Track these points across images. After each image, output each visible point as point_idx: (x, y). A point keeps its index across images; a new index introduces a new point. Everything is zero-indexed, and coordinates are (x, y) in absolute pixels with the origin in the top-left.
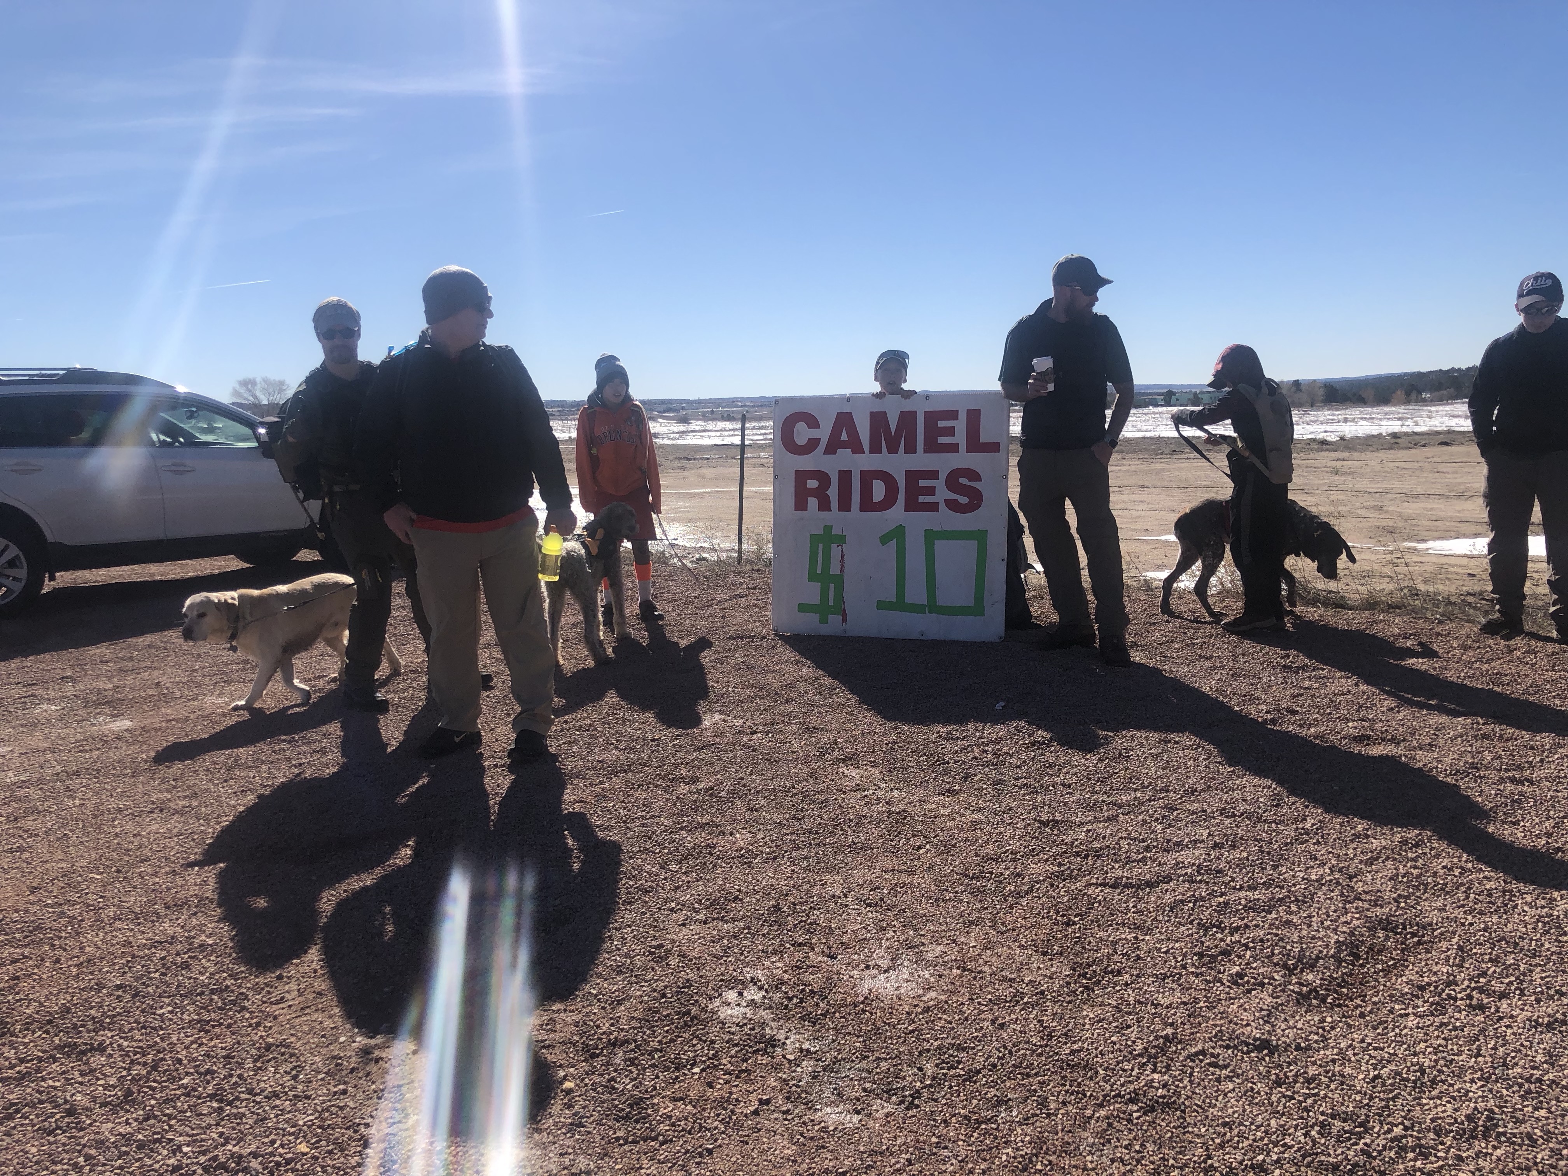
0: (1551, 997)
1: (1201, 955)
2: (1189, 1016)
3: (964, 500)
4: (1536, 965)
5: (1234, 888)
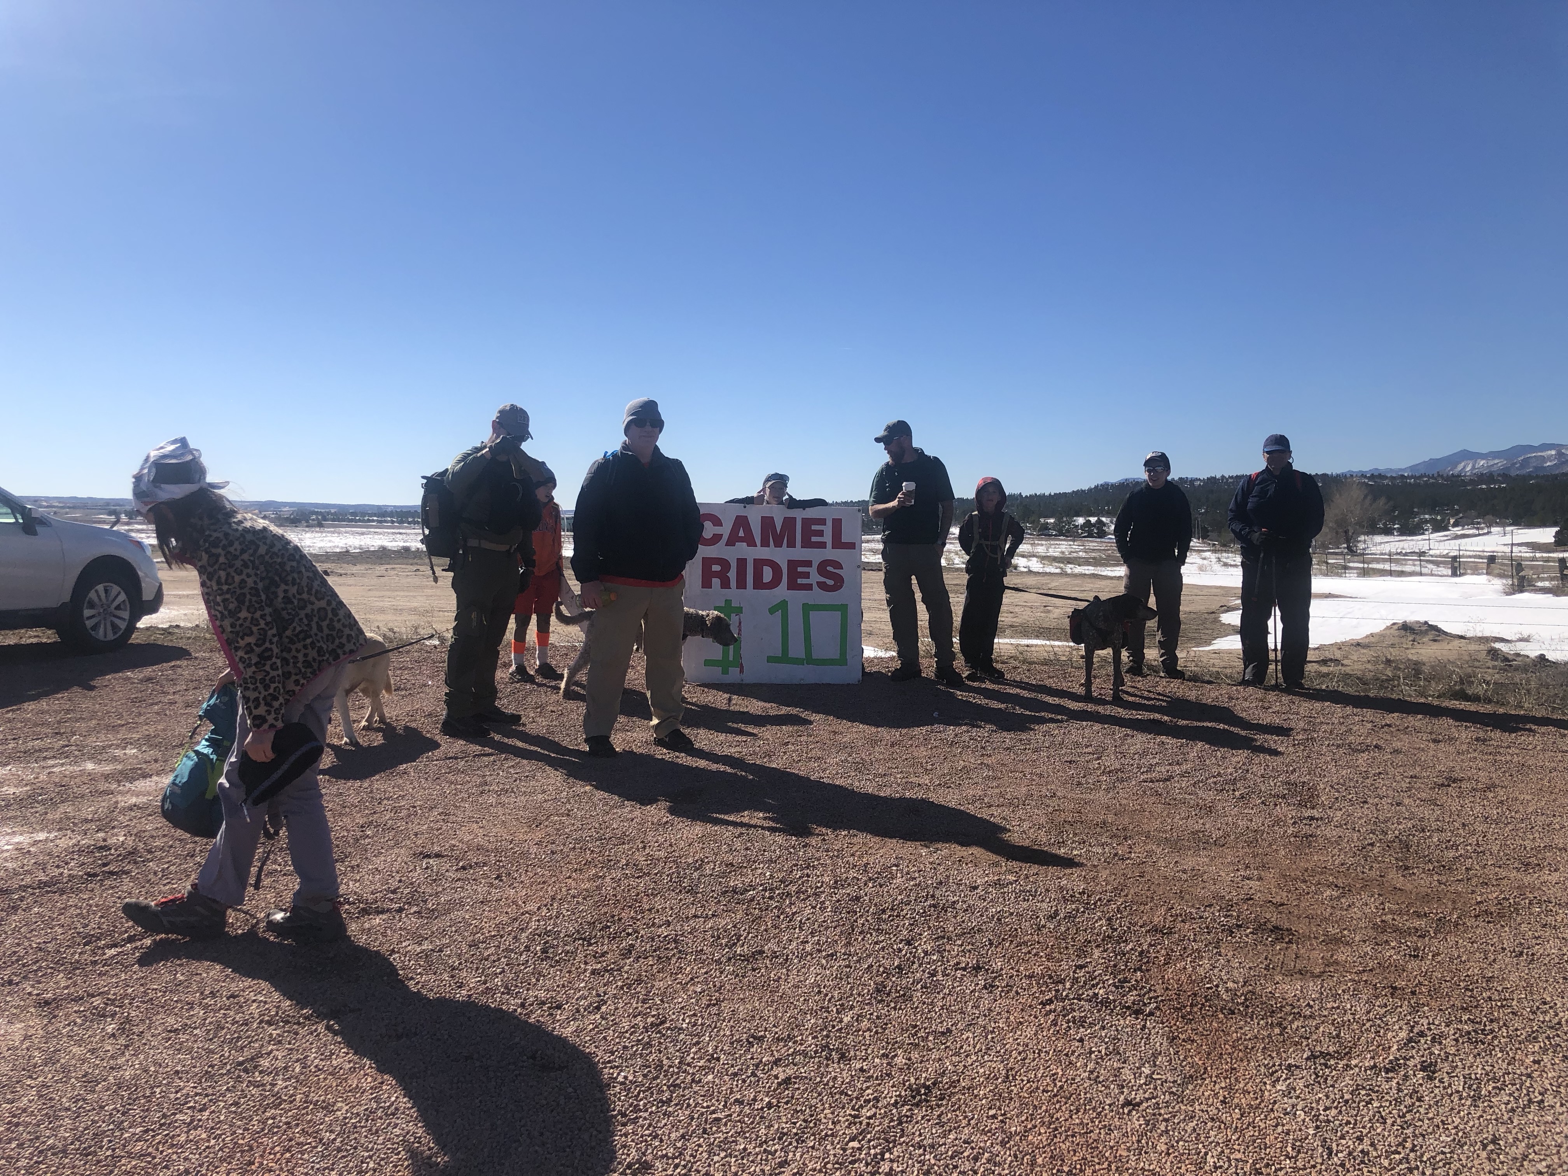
3: (830, 582)
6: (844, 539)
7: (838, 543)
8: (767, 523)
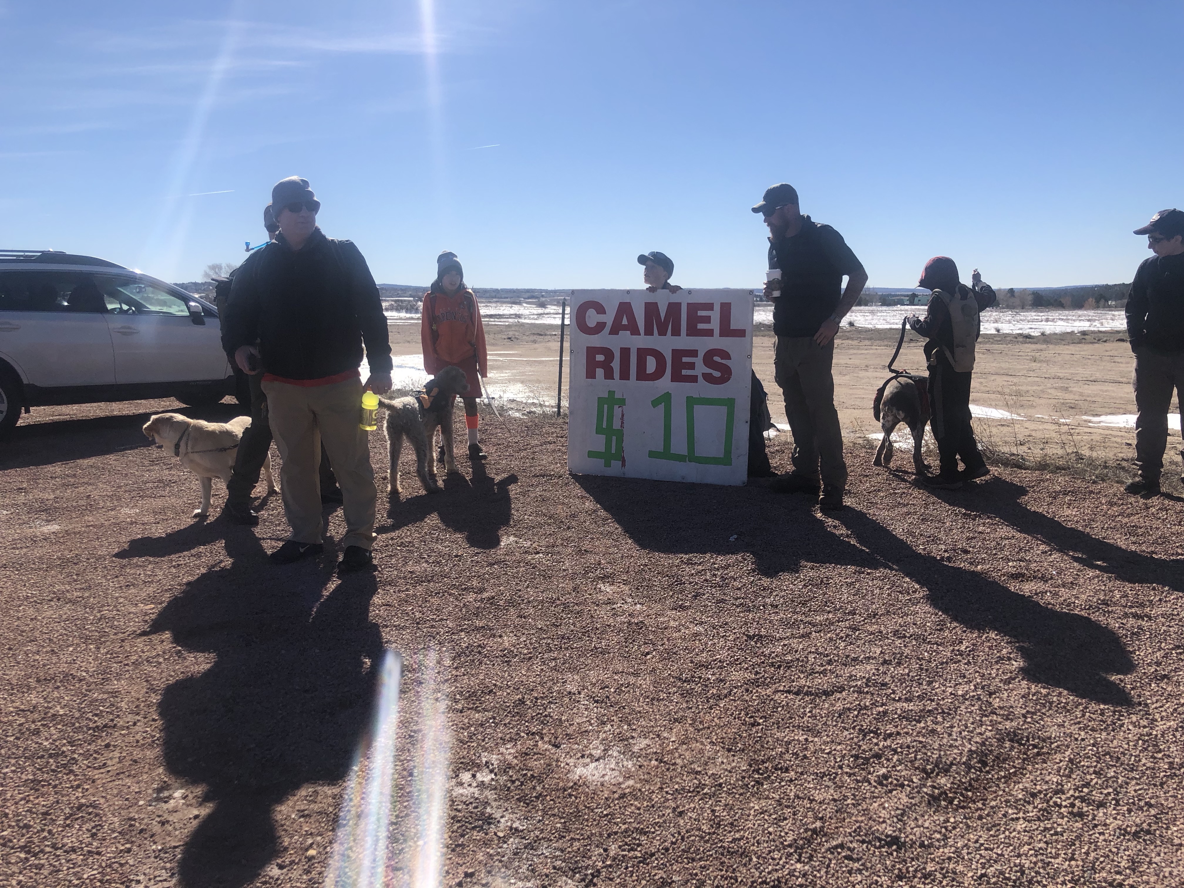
0: (1141, 808)
1: (856, 757)
2: (837, 812)
3: (717, 374)
4: (1132, 779)
5: (894, 699)
7: (726, 331)
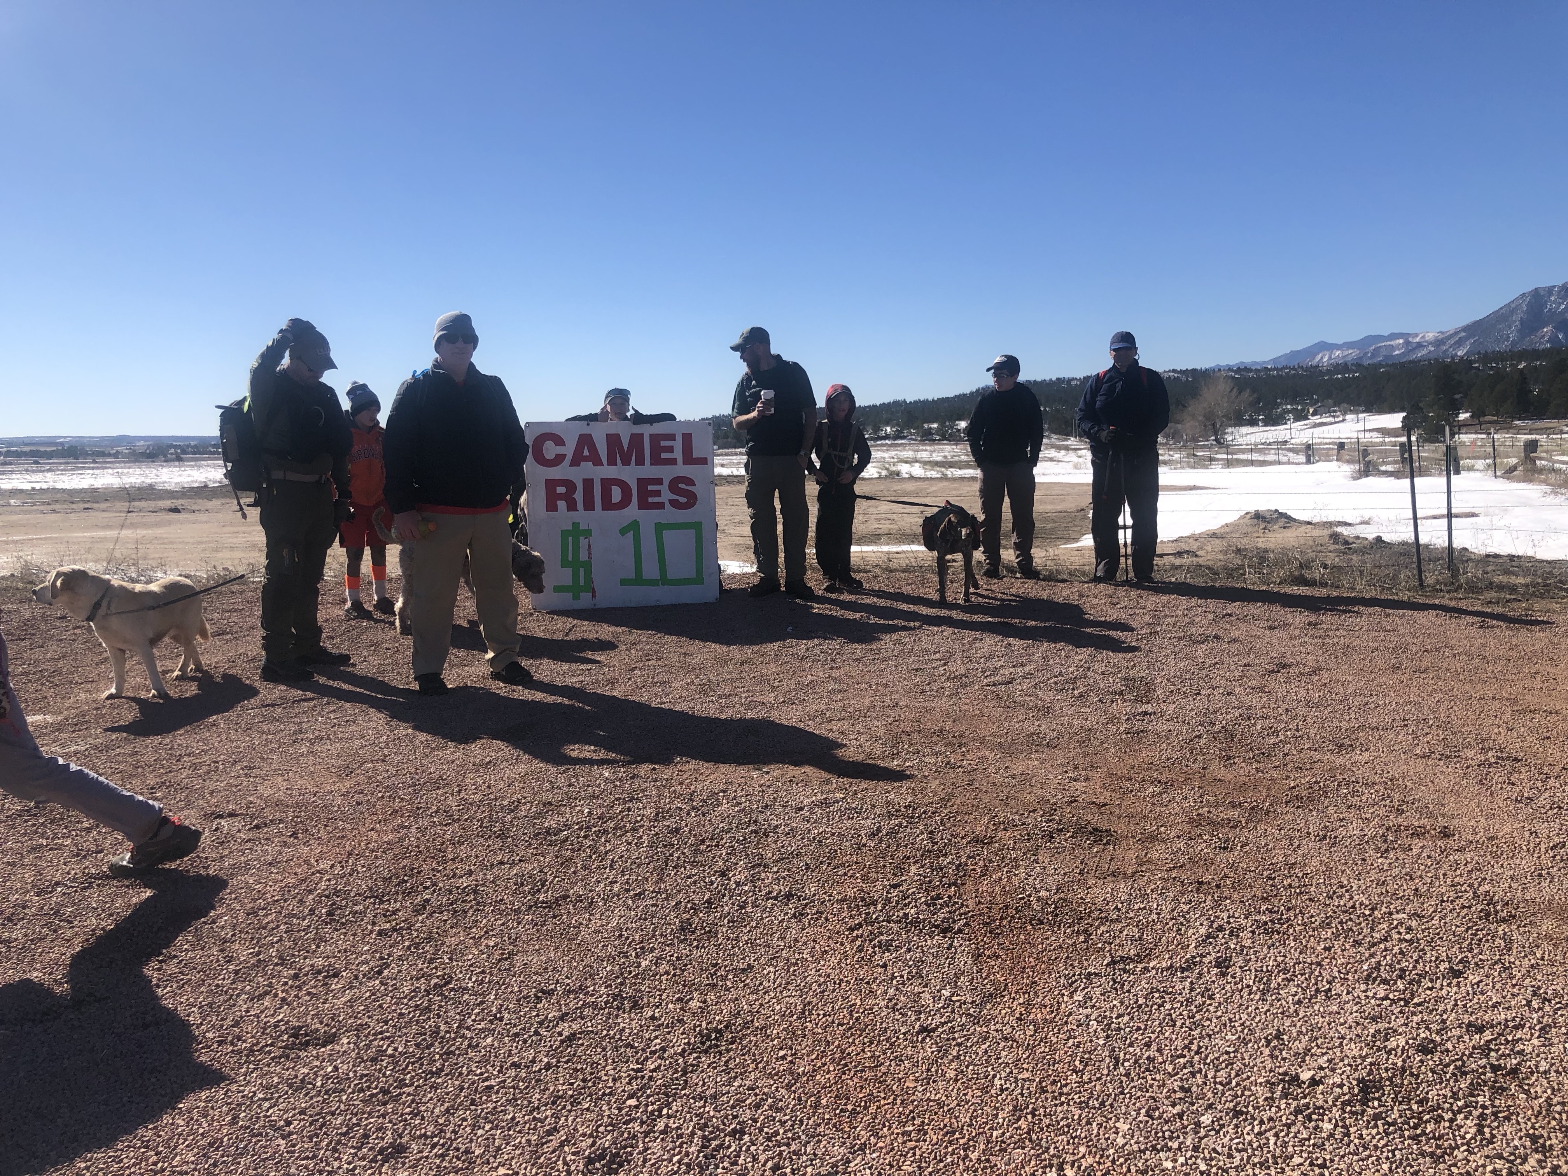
3: (683, 500)
6: (695, 455)
7: (689, 459)
8: (613, 440)
